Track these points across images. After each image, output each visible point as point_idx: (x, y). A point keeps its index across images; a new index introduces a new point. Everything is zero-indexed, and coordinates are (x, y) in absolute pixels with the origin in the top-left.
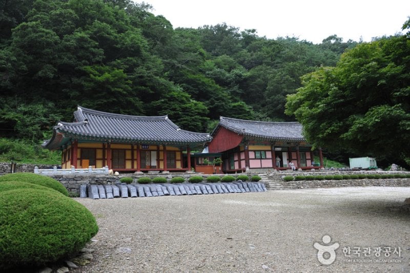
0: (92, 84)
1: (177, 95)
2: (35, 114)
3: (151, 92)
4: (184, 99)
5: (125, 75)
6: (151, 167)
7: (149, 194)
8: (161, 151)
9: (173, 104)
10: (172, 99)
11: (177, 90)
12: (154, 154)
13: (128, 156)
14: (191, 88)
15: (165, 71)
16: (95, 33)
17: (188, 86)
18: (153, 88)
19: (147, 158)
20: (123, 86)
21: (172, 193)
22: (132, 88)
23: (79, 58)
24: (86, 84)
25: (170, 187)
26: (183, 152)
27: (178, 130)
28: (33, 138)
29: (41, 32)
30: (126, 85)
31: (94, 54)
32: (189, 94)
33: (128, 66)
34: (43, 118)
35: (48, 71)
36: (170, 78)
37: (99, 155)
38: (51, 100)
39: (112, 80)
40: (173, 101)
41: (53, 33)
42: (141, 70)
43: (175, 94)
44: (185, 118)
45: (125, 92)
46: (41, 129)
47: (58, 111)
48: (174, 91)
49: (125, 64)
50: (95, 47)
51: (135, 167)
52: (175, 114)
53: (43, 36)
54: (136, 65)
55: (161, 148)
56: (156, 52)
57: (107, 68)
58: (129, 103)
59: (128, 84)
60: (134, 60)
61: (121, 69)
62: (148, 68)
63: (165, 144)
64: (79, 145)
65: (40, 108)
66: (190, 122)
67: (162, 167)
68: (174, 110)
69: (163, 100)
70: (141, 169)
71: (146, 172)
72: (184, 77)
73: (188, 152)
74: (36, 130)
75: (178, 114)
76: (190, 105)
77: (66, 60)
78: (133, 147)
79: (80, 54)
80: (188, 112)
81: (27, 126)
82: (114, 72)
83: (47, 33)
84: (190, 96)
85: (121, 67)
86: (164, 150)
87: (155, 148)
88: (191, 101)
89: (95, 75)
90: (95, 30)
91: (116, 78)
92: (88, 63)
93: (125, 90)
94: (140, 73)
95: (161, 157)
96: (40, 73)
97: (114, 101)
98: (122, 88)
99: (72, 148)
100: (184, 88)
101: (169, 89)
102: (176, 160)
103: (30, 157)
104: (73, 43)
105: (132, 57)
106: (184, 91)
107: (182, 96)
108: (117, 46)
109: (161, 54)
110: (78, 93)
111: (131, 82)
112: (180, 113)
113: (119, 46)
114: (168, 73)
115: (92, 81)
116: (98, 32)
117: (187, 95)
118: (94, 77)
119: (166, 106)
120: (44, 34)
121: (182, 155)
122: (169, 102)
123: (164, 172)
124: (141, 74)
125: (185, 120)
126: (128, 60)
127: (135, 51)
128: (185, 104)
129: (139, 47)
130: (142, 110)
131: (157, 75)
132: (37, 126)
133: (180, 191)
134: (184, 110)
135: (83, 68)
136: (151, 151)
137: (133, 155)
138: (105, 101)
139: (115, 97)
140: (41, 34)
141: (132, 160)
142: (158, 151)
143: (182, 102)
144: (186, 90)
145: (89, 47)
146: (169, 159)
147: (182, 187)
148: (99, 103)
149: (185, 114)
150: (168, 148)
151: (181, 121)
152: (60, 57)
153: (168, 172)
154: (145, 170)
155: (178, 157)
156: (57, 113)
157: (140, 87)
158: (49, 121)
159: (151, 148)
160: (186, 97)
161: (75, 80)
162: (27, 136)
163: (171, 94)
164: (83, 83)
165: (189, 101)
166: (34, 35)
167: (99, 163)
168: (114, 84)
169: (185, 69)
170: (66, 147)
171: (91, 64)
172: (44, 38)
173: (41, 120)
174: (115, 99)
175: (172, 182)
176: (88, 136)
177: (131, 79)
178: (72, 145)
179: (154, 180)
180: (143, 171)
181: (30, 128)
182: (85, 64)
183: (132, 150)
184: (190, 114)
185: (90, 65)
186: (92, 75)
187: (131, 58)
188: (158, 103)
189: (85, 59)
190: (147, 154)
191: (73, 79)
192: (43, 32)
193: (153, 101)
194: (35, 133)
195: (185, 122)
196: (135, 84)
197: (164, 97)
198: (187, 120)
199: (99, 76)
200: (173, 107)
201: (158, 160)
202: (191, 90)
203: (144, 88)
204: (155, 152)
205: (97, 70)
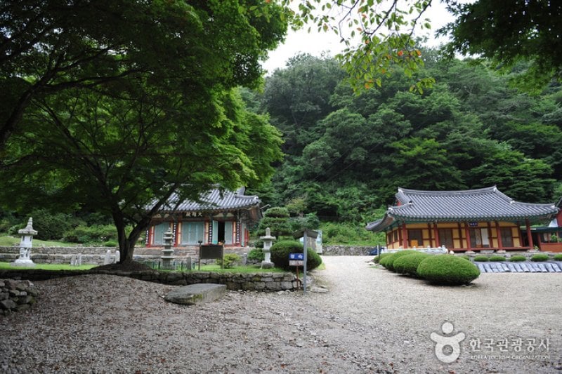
0: (403, 161)
1: (504, 156)
2: (351, 197)
3: (471, 158)
4: (515, 160)
5: (437, 144)
6: (482, 246)
7: (489, 270)
8: (493, 227)
9: (501, 168)
10: (498, 162)
11: (503, 149)
12: (485, 232)
13: (456, 234)
14: (523, 142)
15: (483, 128)
16: (399, 105)
17: (518, 141)
18: (472, 152)
19: (477, 237)
20: (436, 156)
21: (513, 270)
22: (446, 156)
23: (387, 135)
24: (398, 161)
25: (510, 265)
26: (521, 227)
27: (511, 202)
28: (354, 221)
29: (349, 118)
30: (440, 156)
31: (401, 128)
32: (521, 152)
33: (439, 133)
34: (359, 201)
35: (359, 154)
36: (492, 136)
37: (426, 235)
38: (363, 182)
39: (424, 152)
40: (500, 164)
41: (359, 115)
42: (455, 135)
43: (501, 156)
44: (518, 184)
45: (439, 164)
46: (359, 212)
47: (371, 191)
48: (499, 152)
49: (435, 131)
50: (402, 120)
51: (465, 246)
52: (504, 180)
53: (351, 122)
54: (449, 130)
55: (493, 224)
56: (469, 106)
57: (417, 139)
58: (445, 174)
59: (441, 153)
60: (445, 124)
61: (432, 138)
62: (463, 131)
63: (497, 220)
64: (407, 226)
65: (355, 191)
66: (527, 188)
67: (496, 245)
68: (503, 175)
69: (486, 165)
70: (473, 249)
71: (478, 251)
72: (511, 131)
73: (528, 227)
74: (355, 213)
75: (509, 180)
76: (524, 166)
77: (374, 140)
78: (459, 225)
79: (387, 131)
80: (522, 175)
81: (346, 210)
82: (424, 143)
83: (354, 118)
84: (523, 154)
85: (432, 135)
86: (497, 226)
87: (486, 225)
88: (525, 159)
89: (405, 151)
90: (399, 102)
91: (429, 149)
92: (396, 138)
93: (439, 161)
94: (454, 139)
95: (494, 235)
96: (352, 156)
97: (428, 175)
98: (435, 160)
99: (400, 230)
100: (513, 145)
101: (493, 151)
102: (512, 238)
103: (354, 240)
104: (379, 122)
105: (442, 121)
106: (513, 149)
107: (512, 156)
108: (423, 113)
109: (476, 108)
110: (388, 171)
111: (445, 151)
112: (512, 178)
113: (425, 113)
114: (489, 129)
115: (402, 156)
116: (403, 103)
117: (518, 154)
118: (405, 153)
119: (491, 171)
120: (352, 119)
121: (521, 232)
122: (496, 167)
123: (499, 252)
124: (456, 140)
125: (519, 186)
126: (438, 127)
127: (446, 114)
128: (516, 165)
129: (448, 109)
130: (461, 180)
131: (474, 136)
132: (355, 209)
133: (521, 268)
134: (516, 173)
135: (392, 145)
136: (480, 228)
137: (460, 234)
138: (419, 176)
139: (429, 170)
140: (350, 120)
141: (461, 239)
142: (489, 228)
143: (513, 164)
144: (516, 147)
145: (394, 122)
146: (504, 236)
147: (523, 264)
148: (413, 178)
149: (518, 179)
150: (501, 224)
151: (514, 188)
152: (368, 138)
153: (504, 251)
154: (476, 249)
155: (515, 233)
156: (371, 194)
157: (456, 155)
158: (365, 203)
159: (480, 225)
160: (517, 157)
161: (386, 158)
162: (348, 219)
163: (496, 156)
164: (394, 160)
165: (523, 160)
166: (343, 123)
167: (426, 243)
168: (426, 156)
169: (510, 120)
170: (391, 229)
171: (399, 138)
172: (353, 124)
173: (358, 203)
174: (429, 173)
175: (511, 261)
176: (416, 218)
177: (444, 147)
178: (399, 226)
179: (491, 258)
180: (474, 251)
181: (350, 212)
182: (394, 140)
183: (459, 228)
184: (525, 178)
185: (398, 140)
186: (402, 152)
187: (441, 124)
188: (480, 169)
189: (393, 135)
190: (477, 231)
191: (382, 158)
192: (351, 117)
193: (474, 167)
194: (355, 215)
195: (519, 189)
196: (449, 151)
197: (487, 162)
198: (521, 186)
199: (409, 150)
200: (501, 171)
201: (491, 238)
202: (523, 145)
203: (461, 154)
204: (486, 230)
205: (405, 144)
